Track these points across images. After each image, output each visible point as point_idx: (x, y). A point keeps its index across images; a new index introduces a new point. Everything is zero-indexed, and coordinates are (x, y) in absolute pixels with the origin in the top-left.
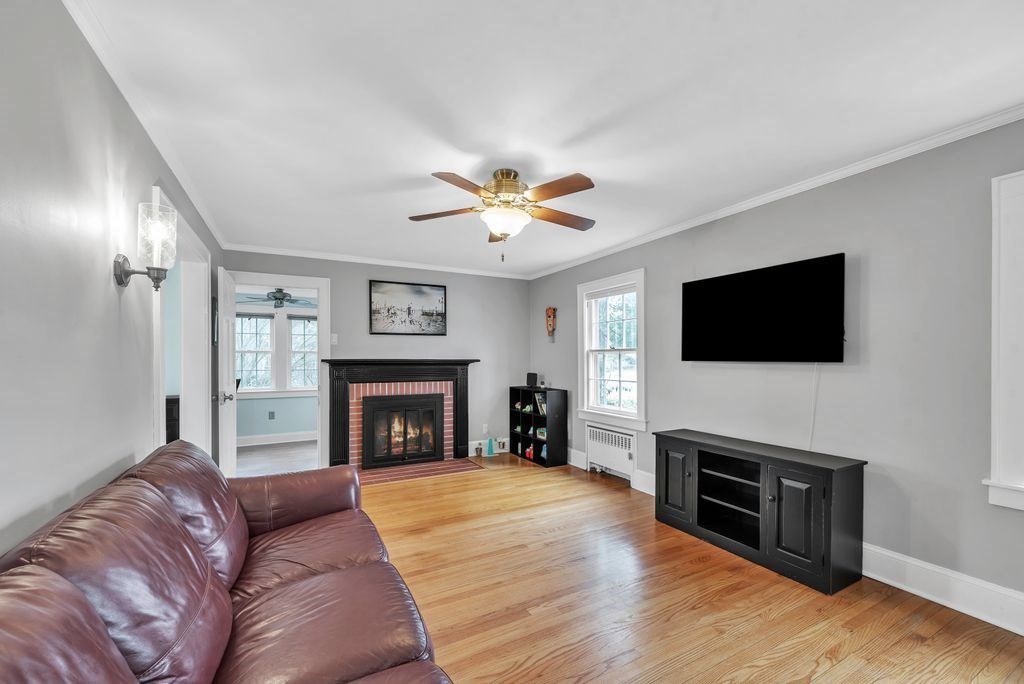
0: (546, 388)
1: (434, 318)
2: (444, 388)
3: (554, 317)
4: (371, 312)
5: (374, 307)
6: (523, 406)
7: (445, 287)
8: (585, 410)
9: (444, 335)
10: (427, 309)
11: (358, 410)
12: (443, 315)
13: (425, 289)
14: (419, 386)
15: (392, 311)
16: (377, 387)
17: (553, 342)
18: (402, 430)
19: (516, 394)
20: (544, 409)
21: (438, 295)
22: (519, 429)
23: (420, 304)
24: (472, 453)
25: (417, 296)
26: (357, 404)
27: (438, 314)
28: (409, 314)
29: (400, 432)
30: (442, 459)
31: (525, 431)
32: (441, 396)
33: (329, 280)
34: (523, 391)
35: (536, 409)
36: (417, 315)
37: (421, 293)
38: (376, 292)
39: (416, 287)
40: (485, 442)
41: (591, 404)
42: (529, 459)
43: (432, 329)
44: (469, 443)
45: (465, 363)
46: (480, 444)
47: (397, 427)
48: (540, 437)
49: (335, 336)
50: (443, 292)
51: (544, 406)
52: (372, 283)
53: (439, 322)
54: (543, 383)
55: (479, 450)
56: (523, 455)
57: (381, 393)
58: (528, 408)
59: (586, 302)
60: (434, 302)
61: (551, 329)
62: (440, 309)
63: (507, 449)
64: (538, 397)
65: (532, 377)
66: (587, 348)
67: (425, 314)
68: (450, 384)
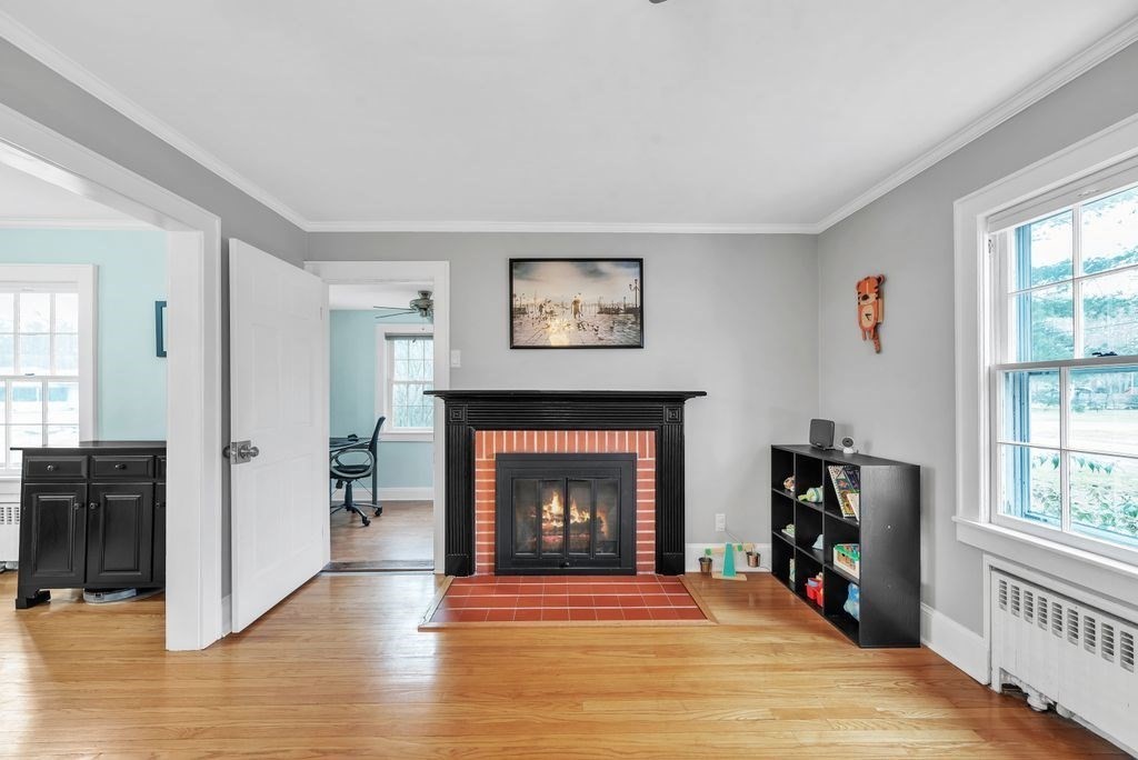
0: (855, 455)
1: (621, 317)
2: (639, 445)
3: (879, 295)
4: (514, 313)
5: (517, 304)
6: (801, 490)
7: (640, 261)
8: (983, 522)
9: (640, 346)
10: (607, 303)
11: (488, 475)
12: (639, 312)
13: (603, 266)
14: (592, 439)
15: (547, 309)
16: (520, 438)
17: (878, 352)
18: (562, 512)
19: (783, 460)
20: (851, 505)
21: (628, 275)
22: (790, 531)
23: (593, 294)
24: (692, 566)
25: (591, 280)
26: (488, 465)
27: (628, 311)
28: (576, 312)
29: (559, 515)
30: (633, 572)
31: (806, 541)
32: (631, 459)
33: (447, 263)
34: (800, 457)
35: (831, 500)
36: (590, 314)
37: (596, 274)
38: (520, 278)
39: (587, 264)
40: (717, 547)
41: (1001, 510)
42: (814, 604)
43: (616, 338)
44: (688, 546)
45: (677, 399)
46: (708, 552)
47: (555, 507)
48: (840, 564)
49: (457, 353)
50: (638, 269)
51: (853, 498)
52: (514, 263)
53: (631, 323)
54: (848, 443)
55: (706, 562)
56: (801, 590)
57: (525, 449)
58: (814, 495)
59: (984, 239)
60: (620, 288)
61: (869, 324)
62: (632, 300)
63: (766, 565)
64: (836, 474)
65: (822, 428)
66: (987, 359)
67: (604, 311)
68: (649, 436)
